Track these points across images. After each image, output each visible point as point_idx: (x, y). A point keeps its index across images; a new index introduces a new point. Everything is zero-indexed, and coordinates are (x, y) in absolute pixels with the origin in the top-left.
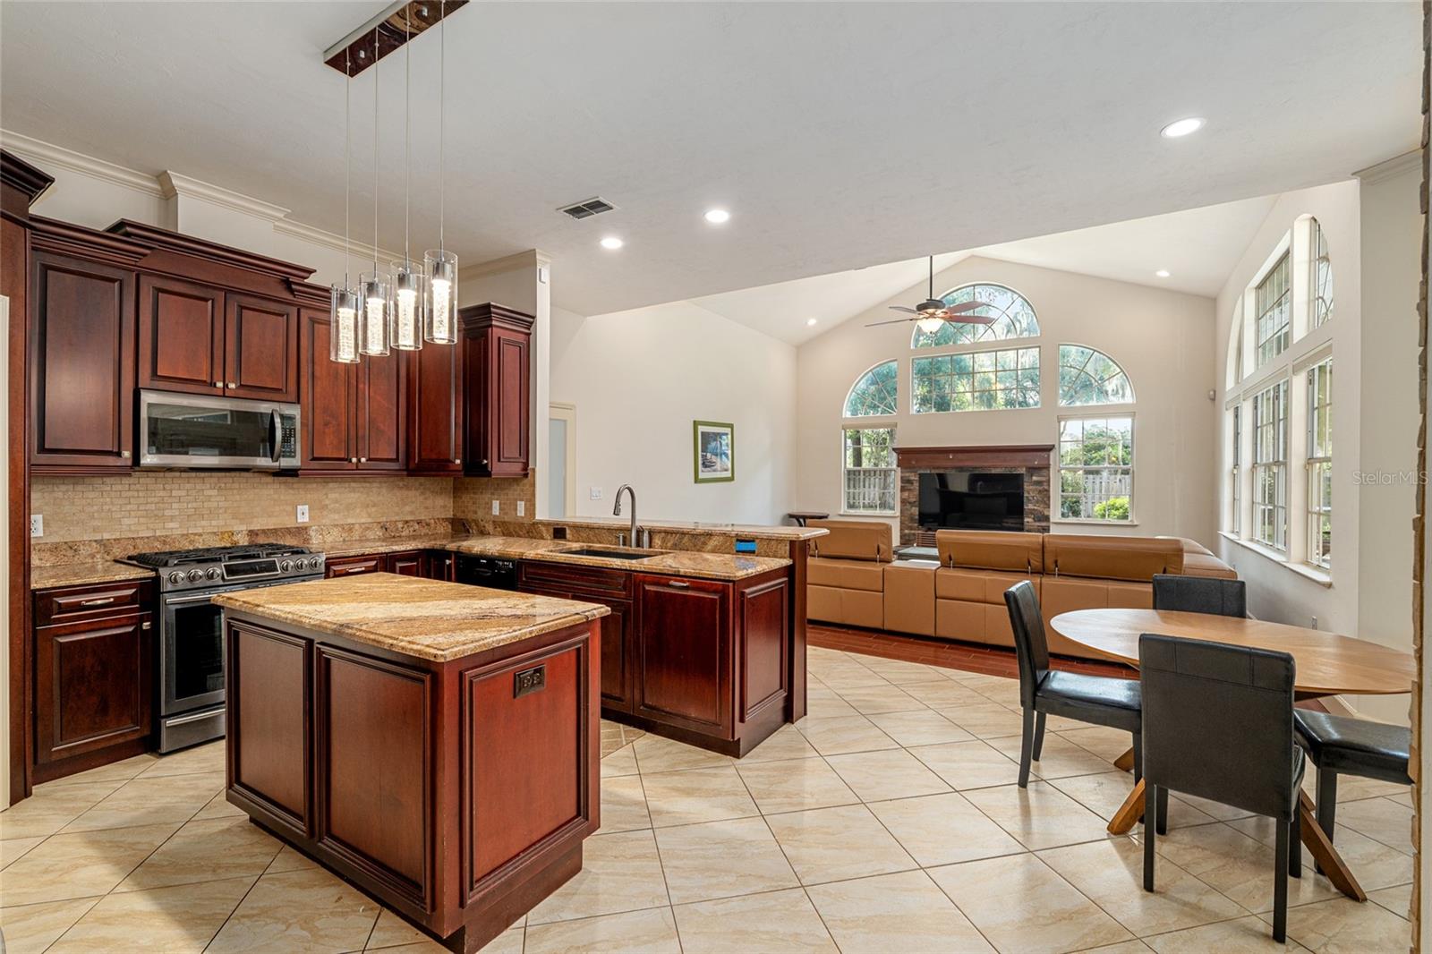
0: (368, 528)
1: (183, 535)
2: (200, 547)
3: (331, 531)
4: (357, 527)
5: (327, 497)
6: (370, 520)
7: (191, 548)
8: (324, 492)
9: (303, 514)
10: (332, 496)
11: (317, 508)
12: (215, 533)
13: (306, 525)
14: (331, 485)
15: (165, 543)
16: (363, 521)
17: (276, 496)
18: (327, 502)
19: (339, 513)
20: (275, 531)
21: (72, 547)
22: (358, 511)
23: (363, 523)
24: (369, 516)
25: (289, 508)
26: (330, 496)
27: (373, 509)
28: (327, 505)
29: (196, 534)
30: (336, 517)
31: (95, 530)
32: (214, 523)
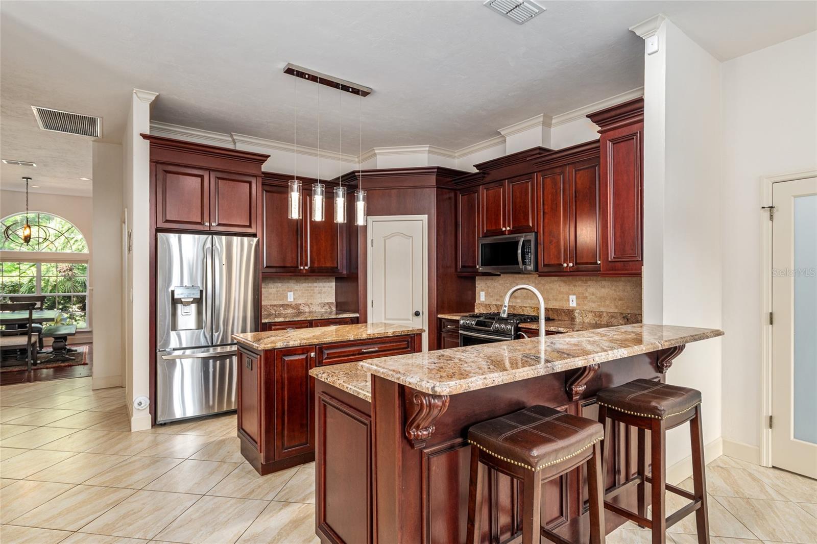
0: (612, 317)
1: (520, 307)
2: (526, 314)
3: (588, 315)
4: (605, 314)
5: (587, 291)
6: (616, 311)
7: (523, 313)
8: (585, 287)
9: (573, 301)
10: (591, 290)
11: (581, 298)
12: (531, 307)
13: (574, 309)
14: (589, 283)
15: (514, 309)
16: (611, 311)
17: (559, 289)
18: (587, 295)
19: (594, 302)
20: (557, 310)
21: (489, 306)
22: (608, 302)
23: (609, 313)
24: (616, 307)
25: (566, 297)
26: (588, 290)
27: (620, 302)
28: (587, 297)
29: (524, 307)
30: (593, 305)
31: (497, 300)
32: (533, 302)
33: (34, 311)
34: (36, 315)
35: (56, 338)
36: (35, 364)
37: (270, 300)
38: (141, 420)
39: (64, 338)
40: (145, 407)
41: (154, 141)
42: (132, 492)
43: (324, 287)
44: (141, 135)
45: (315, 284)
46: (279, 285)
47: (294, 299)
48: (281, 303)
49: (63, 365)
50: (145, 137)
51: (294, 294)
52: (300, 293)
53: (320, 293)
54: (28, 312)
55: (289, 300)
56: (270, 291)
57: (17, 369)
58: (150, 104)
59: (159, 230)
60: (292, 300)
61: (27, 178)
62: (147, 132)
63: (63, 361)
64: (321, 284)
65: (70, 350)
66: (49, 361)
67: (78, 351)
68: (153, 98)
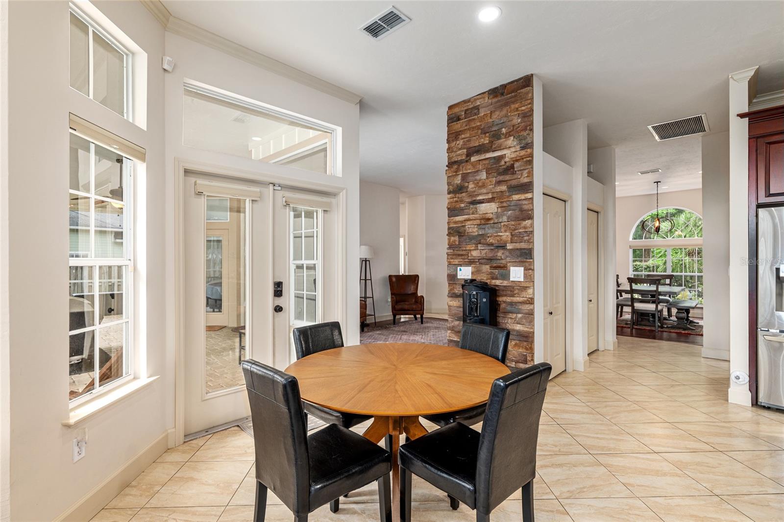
33: (659, 286)
34: (662, 289)
35: (678, 309)
36: (662, 327)
38: (739, 393)
39: (687, 310)
40: (743, 383)
41: (751, 116)
42: (712, 449)
44: (738, 115)
49: (683, 332)
50: (742, 116)
54: (655, 286)
57: (648, 328)
58: (749, 81)
59: (759, 206)
61: (657, 182)
62: (746, 110)
63: (684, 329)
65: (692, 322)
66: (673, 327)
67: (700, 324)
68: (752, 73)
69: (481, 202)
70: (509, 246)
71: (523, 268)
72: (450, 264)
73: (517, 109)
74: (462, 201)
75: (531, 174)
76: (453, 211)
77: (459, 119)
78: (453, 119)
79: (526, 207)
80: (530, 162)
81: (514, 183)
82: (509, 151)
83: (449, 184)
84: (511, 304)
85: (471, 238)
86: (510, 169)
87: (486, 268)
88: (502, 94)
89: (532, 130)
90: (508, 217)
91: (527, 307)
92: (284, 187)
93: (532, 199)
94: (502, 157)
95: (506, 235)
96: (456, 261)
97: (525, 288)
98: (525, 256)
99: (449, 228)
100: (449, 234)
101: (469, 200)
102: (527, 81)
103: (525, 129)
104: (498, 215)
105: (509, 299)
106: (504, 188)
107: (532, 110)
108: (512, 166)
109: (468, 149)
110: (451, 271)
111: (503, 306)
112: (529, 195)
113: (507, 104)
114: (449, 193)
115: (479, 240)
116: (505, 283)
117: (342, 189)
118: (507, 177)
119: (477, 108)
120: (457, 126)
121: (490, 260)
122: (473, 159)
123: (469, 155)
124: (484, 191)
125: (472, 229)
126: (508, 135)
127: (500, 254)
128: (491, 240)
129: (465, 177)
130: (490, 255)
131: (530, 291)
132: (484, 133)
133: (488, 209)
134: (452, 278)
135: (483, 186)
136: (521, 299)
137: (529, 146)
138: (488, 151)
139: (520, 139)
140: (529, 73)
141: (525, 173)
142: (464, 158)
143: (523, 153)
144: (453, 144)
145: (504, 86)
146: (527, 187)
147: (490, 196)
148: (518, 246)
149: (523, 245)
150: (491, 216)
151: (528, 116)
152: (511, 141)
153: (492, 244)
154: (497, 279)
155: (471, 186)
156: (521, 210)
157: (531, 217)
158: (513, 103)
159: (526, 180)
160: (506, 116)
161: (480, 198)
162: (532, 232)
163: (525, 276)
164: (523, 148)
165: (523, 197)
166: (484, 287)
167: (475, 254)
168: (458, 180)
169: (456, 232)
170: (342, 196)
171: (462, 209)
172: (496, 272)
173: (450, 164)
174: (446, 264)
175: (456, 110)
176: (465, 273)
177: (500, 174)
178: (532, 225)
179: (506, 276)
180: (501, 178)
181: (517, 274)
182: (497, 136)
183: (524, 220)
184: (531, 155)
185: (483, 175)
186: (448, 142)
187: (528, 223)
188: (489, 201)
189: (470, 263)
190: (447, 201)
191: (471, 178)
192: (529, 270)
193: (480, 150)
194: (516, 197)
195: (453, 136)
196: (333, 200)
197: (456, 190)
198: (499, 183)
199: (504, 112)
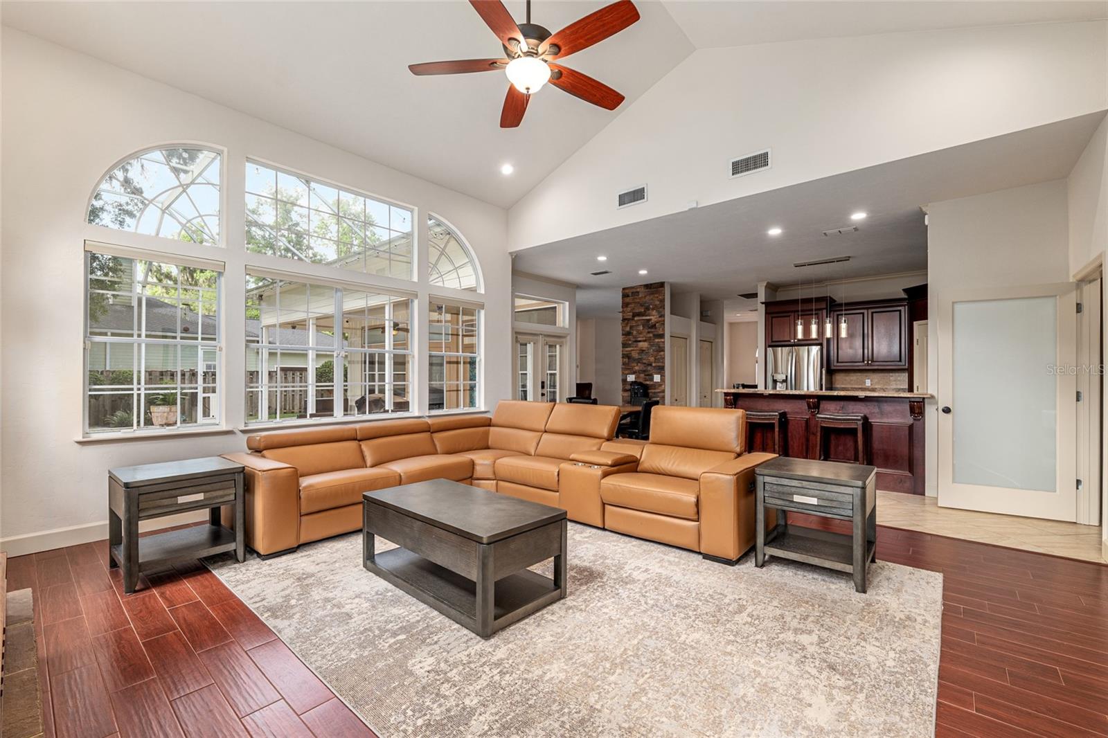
37: (852, 384)
41: (767, 304)
43: (899, 376)
45: (891, 374)
46: (859, 374)
47: (871, 384)
48: (860, 387)
50: (762, 303)
51: (871, 381)
52: (876, 380)
53: (895, 381)
55: (867, 385)
56: (852, 378)
59: (768, 345)
60: (869, 385)
62: (764, 301)
64: (897, 374)
68: (765, 284)
69: (640, 341)
70: (654, 365)
71: (659, 376)
72: (623, 373)
73: (657, 297)
74: (630, 340)
75: (664, 330)
76: (625, 345)
77: (628, 296)
78: (625, 296)
79: (661, 346)
80: (664, 324)
81: (656, 333)
82: (654, 317)
83: (623, 330)
84: (655, 393)
85: (635, 360)
86: (654, 326)
87: (642, 375)
88: (650, 288)
89: (664, 309)
90: (653, 350)
91: (661, 394)
92: (545, 335)
93: (664, 342)
94: (650, 320)
95: (652, 359)
96: (626, 372)
97: (661, 385)
98: (661, 370)
99: (623, 354)
100: (623, 357)
101: (634, 340)
102: (662, 285)
103: (661, 307)
104: (648, 349)
105: (653, 391)
106: (651, 335)
107: (664, 299)
108: (655, 325)
109: (633, 313)
110: (624, 378)
111: (651, 394)
112: (663, 340)
113: (652, 294)
114: (623, 335)
115: (639, 361)
116: (652, 383)
117: (568, 334)
118: (653, 330)
119: (638, 292)
120: (627, 300)
121: (645, 371)
122: (636, 319)
123: (634, 316)
124: (641, 336)
125: (635, 355)
126: (653, 309)
127: (649, 368)
128: (644, 361)
129: (631, 327)
130: (645, 369)
131: (663, 386)
132: (642, 305)
133: (644, 345)
134: (624, 381)
135: (641, 333)
136: (659, 391)
137: (662, 316)
138: (643, 316)
139: (659, 312)
140: (663, 281)
141: (661, 329)
142: (631, 317)
143: (660, 319)
144: (625, 309)
145: (651, 284)
146: (662, 336)
147: (644, 339)
148: (658, 364)
149: (660, 364)
150: (644, 349)
151: (663, 301)
152: (654, 312)
153: (645, 363)
154: (647, 381)
155: (635, 332)
156: (659, 347)
157: (664, 351)
158: (656, 294)
159: (661, 332)
160: (652, 299)
161: (639, 339)
162: (664, 358)
163: (661, 380)
164: (660, 317)
165: (660, 340)
166: (640, 384)
167: (637, 368)
168: (628, 329)
169: (626, 356)
170: (568, 338)
171: (630, 344)
172: (647, 377)
173: (624, 320)
174: (621, 373)
175: (627, 291)
176: (631, 378)
177: (649, 328)
178: (664, 355)
179: (652, 379)
180: (650, 330)
181: (657, 378)
182: (647, 308)
183: (660, 352)
184: (664, 321)
185: (641, 328)
186: (623, 307)
187: (662, 353)
188: (645, 341)
189: (634, 373)
190: (621, 340)
191: (634, 328)
192: (663, 377)
193: (639, 314)
194: (657, 340)
195: (625, 305)
196: (564, 340)
197: (627, 334)
198: (649, 332)
199: (652, 297)
